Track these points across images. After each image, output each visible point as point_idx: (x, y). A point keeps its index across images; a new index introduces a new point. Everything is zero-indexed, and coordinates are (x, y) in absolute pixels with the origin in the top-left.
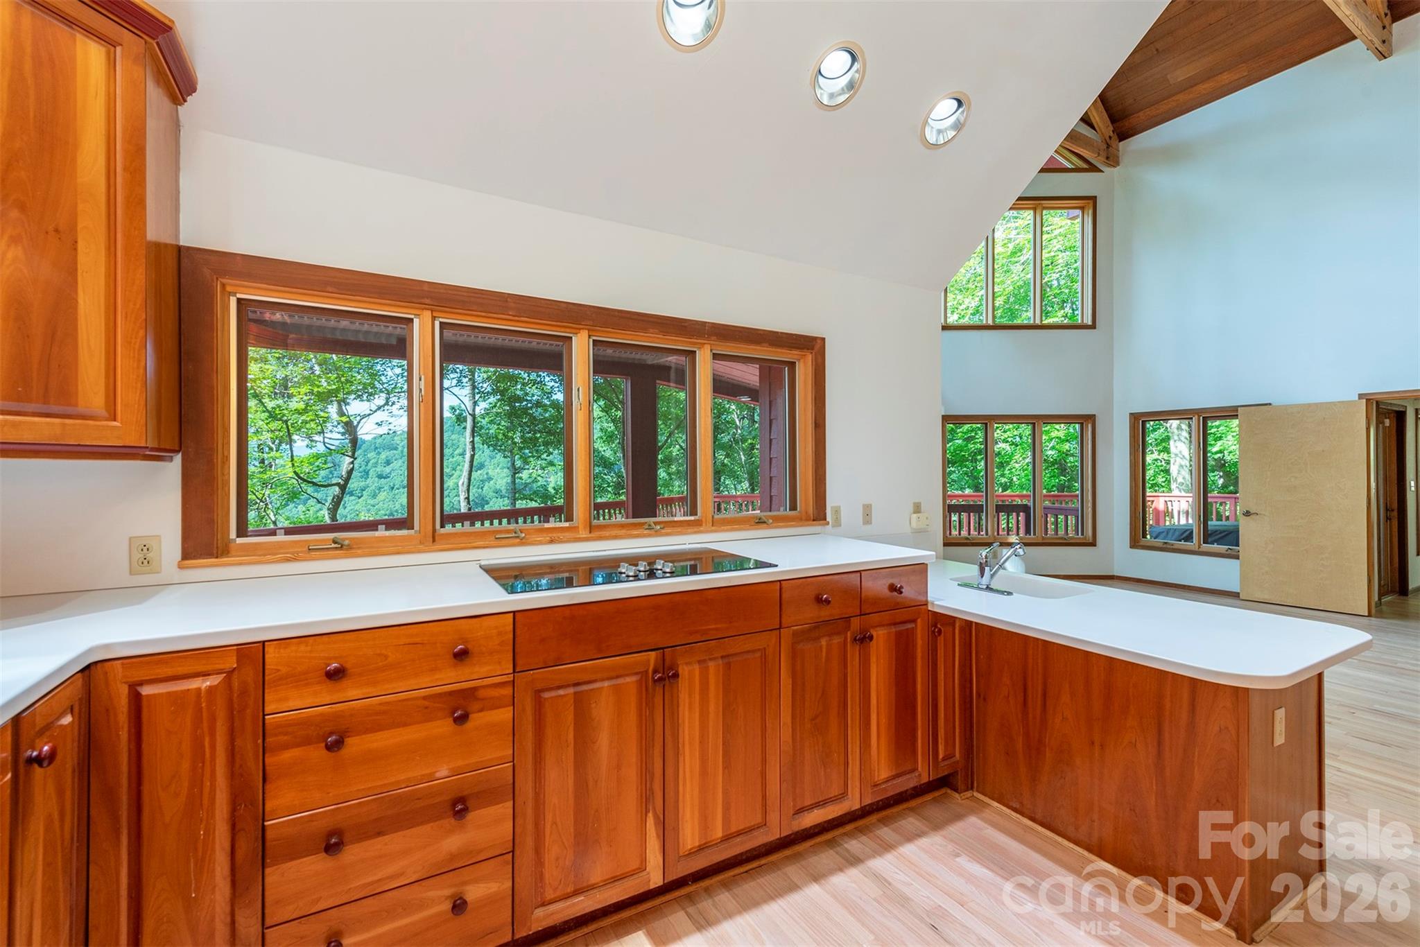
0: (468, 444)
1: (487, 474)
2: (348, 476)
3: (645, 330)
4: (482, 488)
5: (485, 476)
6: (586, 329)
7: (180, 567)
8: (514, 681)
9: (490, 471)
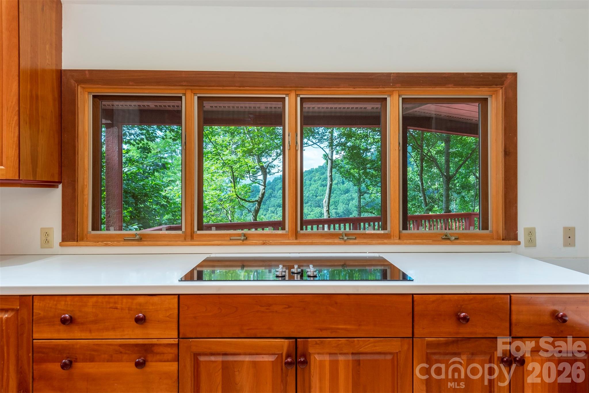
0: (328, 177)
1: (351, 196)
2: (262, 196)
3: (338, 86)
4: (348, 205)
5: (350, 197)
6: (293, 90)
7: (61, 245)
8: (178, 344)
9: (353, 194)
